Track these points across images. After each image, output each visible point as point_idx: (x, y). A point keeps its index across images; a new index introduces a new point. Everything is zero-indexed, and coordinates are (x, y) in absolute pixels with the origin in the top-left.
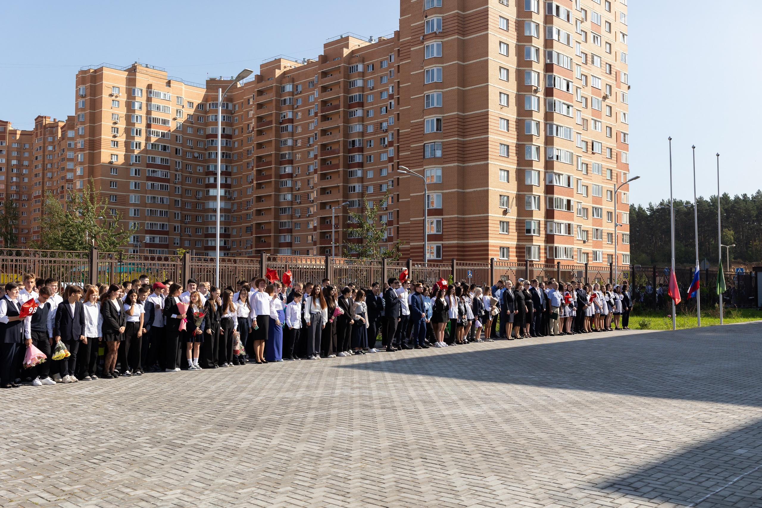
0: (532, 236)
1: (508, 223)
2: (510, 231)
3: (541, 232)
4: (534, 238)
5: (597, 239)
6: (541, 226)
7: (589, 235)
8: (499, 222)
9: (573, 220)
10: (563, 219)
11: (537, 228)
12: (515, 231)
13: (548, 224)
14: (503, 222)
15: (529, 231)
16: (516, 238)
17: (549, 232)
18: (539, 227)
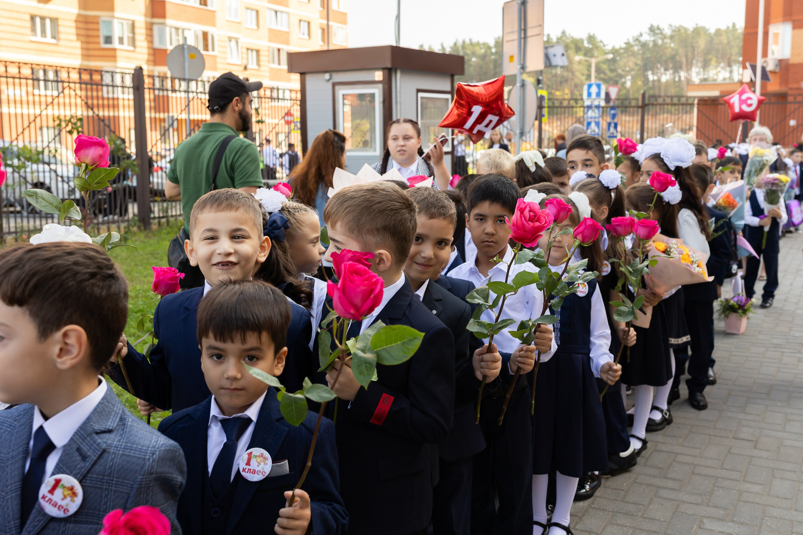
0: (114, 50)
1: (54, 21)
2: (62, 36)
3: (138, 43)
4: (119, 53)
5: (279, 64)
6: (137, 30)
7: (262, 58)
8: (28, 18)
9: (213, 24)
10: (188, 20)
11: (127, 34)
12: (74, 37)
13: (156, 28)
14: (43, 19)
15: (108, 40)
16: (79, 52)
17: (157, 45)
18: (133, 32)
